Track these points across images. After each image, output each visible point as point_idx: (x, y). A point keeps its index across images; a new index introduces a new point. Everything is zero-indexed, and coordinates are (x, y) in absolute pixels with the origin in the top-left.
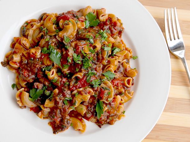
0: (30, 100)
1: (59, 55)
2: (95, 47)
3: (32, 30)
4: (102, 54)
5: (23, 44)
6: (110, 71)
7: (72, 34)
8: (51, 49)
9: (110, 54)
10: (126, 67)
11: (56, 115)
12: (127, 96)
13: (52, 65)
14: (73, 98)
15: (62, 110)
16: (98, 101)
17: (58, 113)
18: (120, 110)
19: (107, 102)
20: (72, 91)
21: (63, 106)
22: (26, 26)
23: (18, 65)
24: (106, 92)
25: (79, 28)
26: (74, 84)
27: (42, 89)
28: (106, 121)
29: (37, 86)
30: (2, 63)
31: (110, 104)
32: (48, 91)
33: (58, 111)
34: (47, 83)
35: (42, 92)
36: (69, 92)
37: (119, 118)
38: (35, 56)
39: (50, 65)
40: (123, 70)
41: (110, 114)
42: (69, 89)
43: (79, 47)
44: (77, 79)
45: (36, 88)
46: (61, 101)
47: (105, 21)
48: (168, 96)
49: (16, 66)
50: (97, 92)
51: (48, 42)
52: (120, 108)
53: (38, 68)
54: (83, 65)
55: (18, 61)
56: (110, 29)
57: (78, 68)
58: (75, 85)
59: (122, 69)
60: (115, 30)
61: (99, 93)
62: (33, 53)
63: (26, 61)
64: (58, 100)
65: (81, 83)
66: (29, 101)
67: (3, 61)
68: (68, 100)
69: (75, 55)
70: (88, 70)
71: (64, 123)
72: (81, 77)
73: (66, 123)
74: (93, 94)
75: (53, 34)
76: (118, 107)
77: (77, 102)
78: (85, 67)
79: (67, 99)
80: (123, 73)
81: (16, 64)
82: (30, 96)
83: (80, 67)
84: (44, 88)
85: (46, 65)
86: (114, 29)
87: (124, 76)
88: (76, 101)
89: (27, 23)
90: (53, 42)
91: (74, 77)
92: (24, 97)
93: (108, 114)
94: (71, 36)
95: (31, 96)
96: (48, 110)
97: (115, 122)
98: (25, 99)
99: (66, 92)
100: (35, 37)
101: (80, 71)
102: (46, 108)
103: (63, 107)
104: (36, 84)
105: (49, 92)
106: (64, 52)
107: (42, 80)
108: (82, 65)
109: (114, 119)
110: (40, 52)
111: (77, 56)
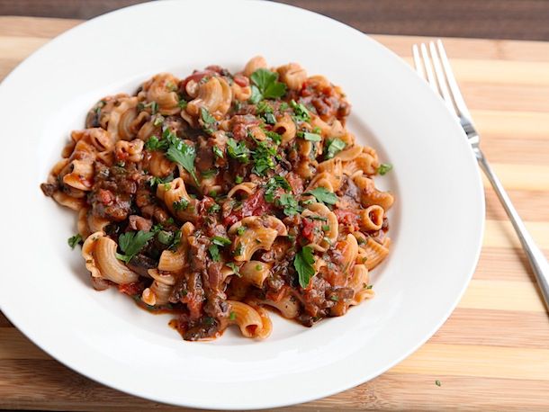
0: (120, 260)
1: (191, 151)
2: (282, 130)
3: (118, 112)
4: (298, 150)
5: (96, 139)
6: (323, 187)
7: (219, 108)
8: (169, 137)
9: (321, 153)
10: (365, 185)
11: (190, 288)
12: (373, 249)
13: (172, 174)
14: (232, 240)
15: (206, 273)
16: (299, 250)
17: (195, 282)
18: (359, 278)
19: (321, 249)
20: (228, 225)
21: (207, 262)
22: (102, 108)
23: (87, 184)
24: (319, 225)
25: (236, 97)
26: (234, 208)
27: (150, 231)
28: (324, 304)
29: (137, 224)
30: (43, 186)
31: (330, 253)
32: (167, 231)
33: (196, 277)
34: (162, 216)
35: (150, 236)
36: (221, 228)
37: (358, 299)
38: (130, 155)
39: (169, 174)
40: (358, 193)
41: (332, 285)
42: (222, 220)
43: (240, 128)
44: (240, 196)
45: (135, 228)
46: (204, 246)
47: (300, 87)
48: (481, 244)
49: (81, 186)
50: (296, 228)
51: (160, 126)
52: (357, 273)
53: (139, 181)
54: (255, 164)
55: (86, 174)
56: (314, 104)
57: (241, 176)
58: (235, 210)
59: (353, 189)
60: (329, 105)
61: (301, 230)
62: (123, 149)
63: (108, 172)
64: (194, 243)
65: (251, 205)
66: (117, 262)
67: (45, 182)
68: (219, 246)
69: (233, 143)
70: (267, 176)
71: (213, 308)
72: (251, 192)
73: (217, 307)
74: (285, 234)
75: (173, 112)
76: (353, 271)
77: (243, 246)
78: (260, 169)
79: (218, 243)
80: (358, 200)
81: (82, 182)
82: (119, 251)
83: (245, 172)
84: (156, 227)
85: (159, 174)
86: (325, 102)
87: (359, 208)
88: (243, 244)
89: (104, 102)
90: (172, 127)
91: (232, 192)
92: (106, 250)
93: (329, 285)
94: (218, 112)
95: (123, 249)
96: (168, 280)
97: (347, 309)
98: (107, 255)
99: (213, 226)
100: (125, 129)
101: (247, 179)
102: (164, 273)
103: (209, 265)
104: (134, 220)
105: (170, 234)
106: (204, 143)
107: (150, 210)
108: (251, 166)
109: (345, 300)
110: (142, 147)
111: (238, 145)
